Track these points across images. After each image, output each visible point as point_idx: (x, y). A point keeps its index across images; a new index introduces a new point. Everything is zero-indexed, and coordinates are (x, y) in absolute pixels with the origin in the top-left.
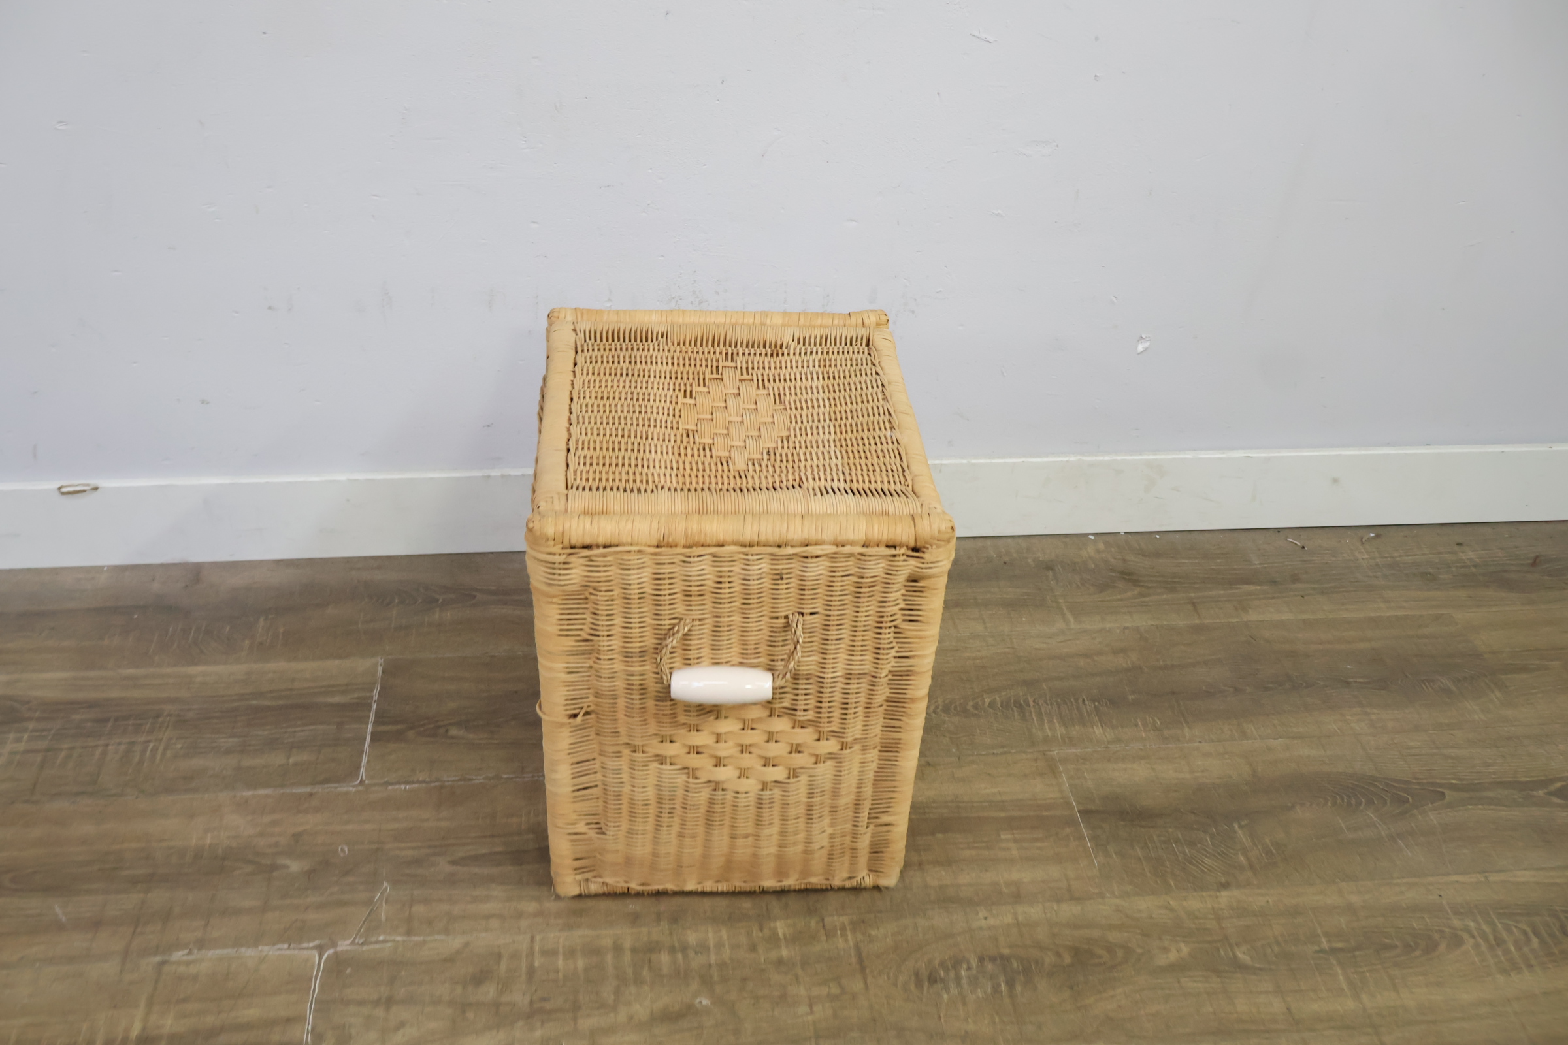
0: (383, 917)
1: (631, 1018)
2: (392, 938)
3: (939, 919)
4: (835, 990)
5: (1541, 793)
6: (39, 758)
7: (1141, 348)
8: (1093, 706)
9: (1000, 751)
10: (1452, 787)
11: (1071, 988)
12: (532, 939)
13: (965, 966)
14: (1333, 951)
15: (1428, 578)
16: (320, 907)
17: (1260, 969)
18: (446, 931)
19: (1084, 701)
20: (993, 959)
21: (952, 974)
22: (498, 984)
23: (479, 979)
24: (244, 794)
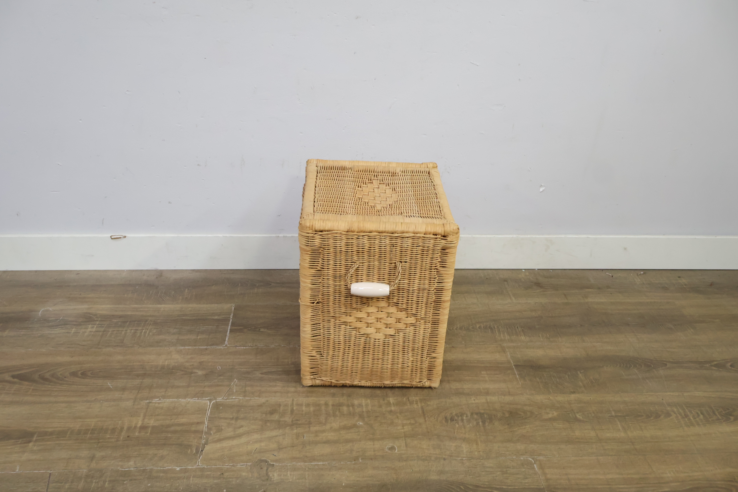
0: (235, 391)
1: (331, 428)
2: (238, 398)
3: (456, 400)
4: (413, 422)
5: (707, 365)
6: (101, 333)
7: (541, 190)
8: (521, 329)
9: (482, 343)
10: (670, 362)
11: (508, 424)
12: (293, 400)
13: (465, 416)
14: (616, 416)
15: (665, 289)
16: (210, 386)
17: (586, 421)
18: (259, 396)
19: (518, 327)
20: (477, 414)
21: (460, 418)
22: (279, 414)
23: (272, 413)
24: (180, 348)
